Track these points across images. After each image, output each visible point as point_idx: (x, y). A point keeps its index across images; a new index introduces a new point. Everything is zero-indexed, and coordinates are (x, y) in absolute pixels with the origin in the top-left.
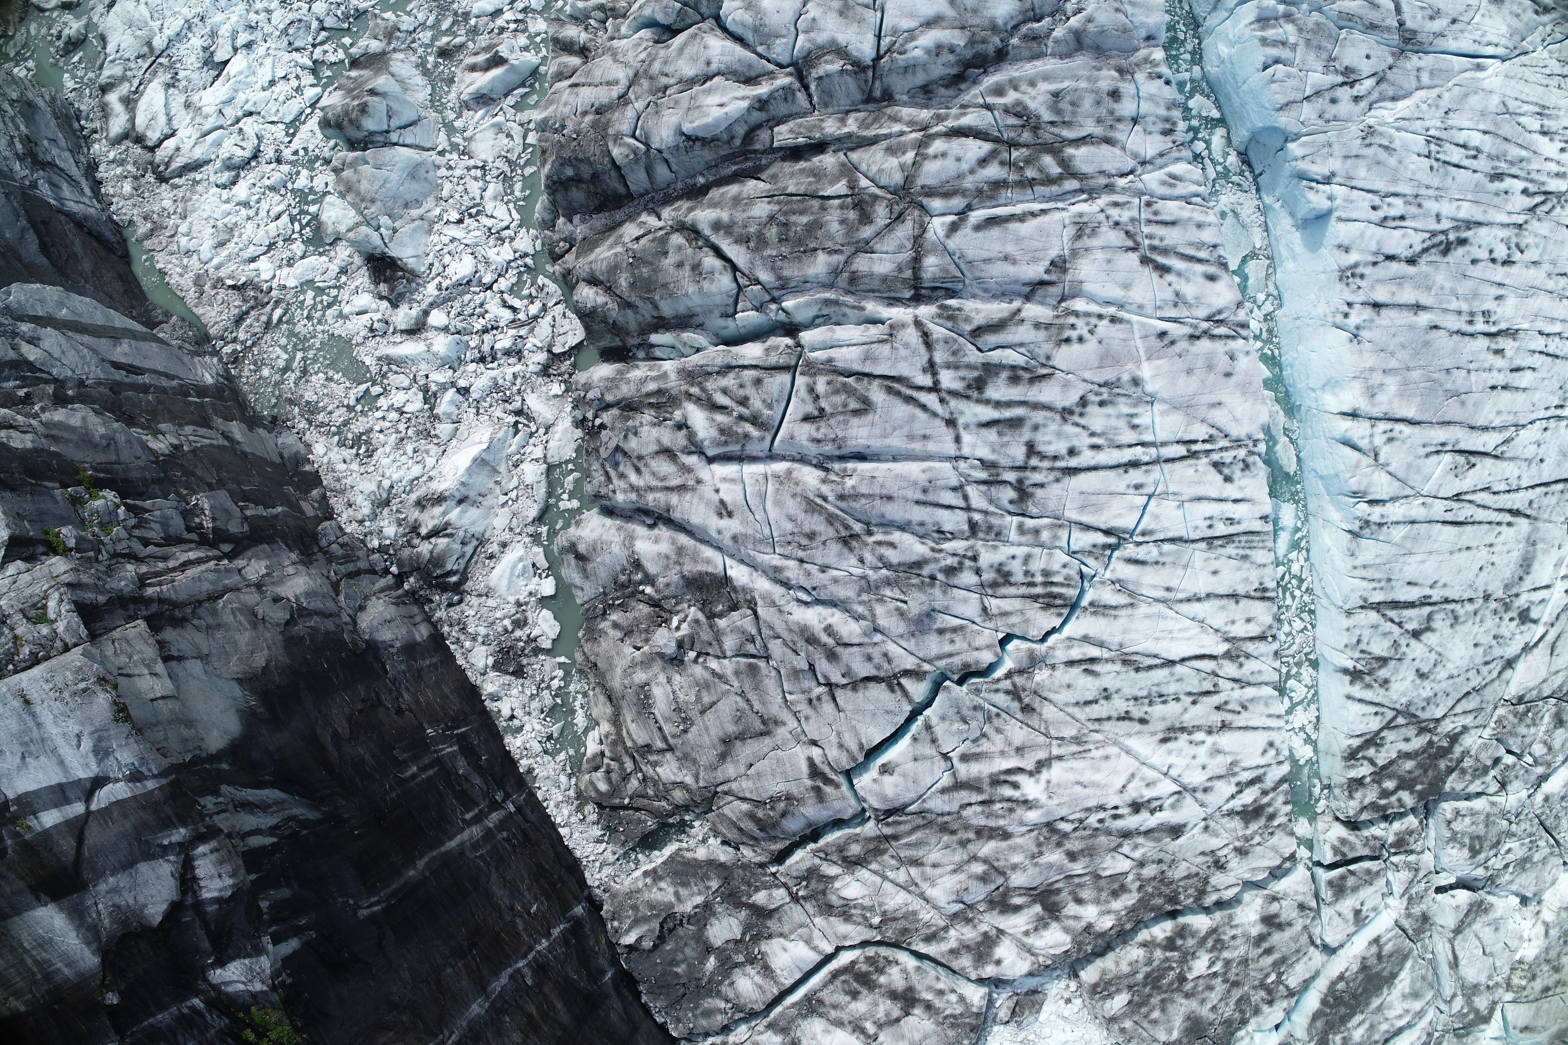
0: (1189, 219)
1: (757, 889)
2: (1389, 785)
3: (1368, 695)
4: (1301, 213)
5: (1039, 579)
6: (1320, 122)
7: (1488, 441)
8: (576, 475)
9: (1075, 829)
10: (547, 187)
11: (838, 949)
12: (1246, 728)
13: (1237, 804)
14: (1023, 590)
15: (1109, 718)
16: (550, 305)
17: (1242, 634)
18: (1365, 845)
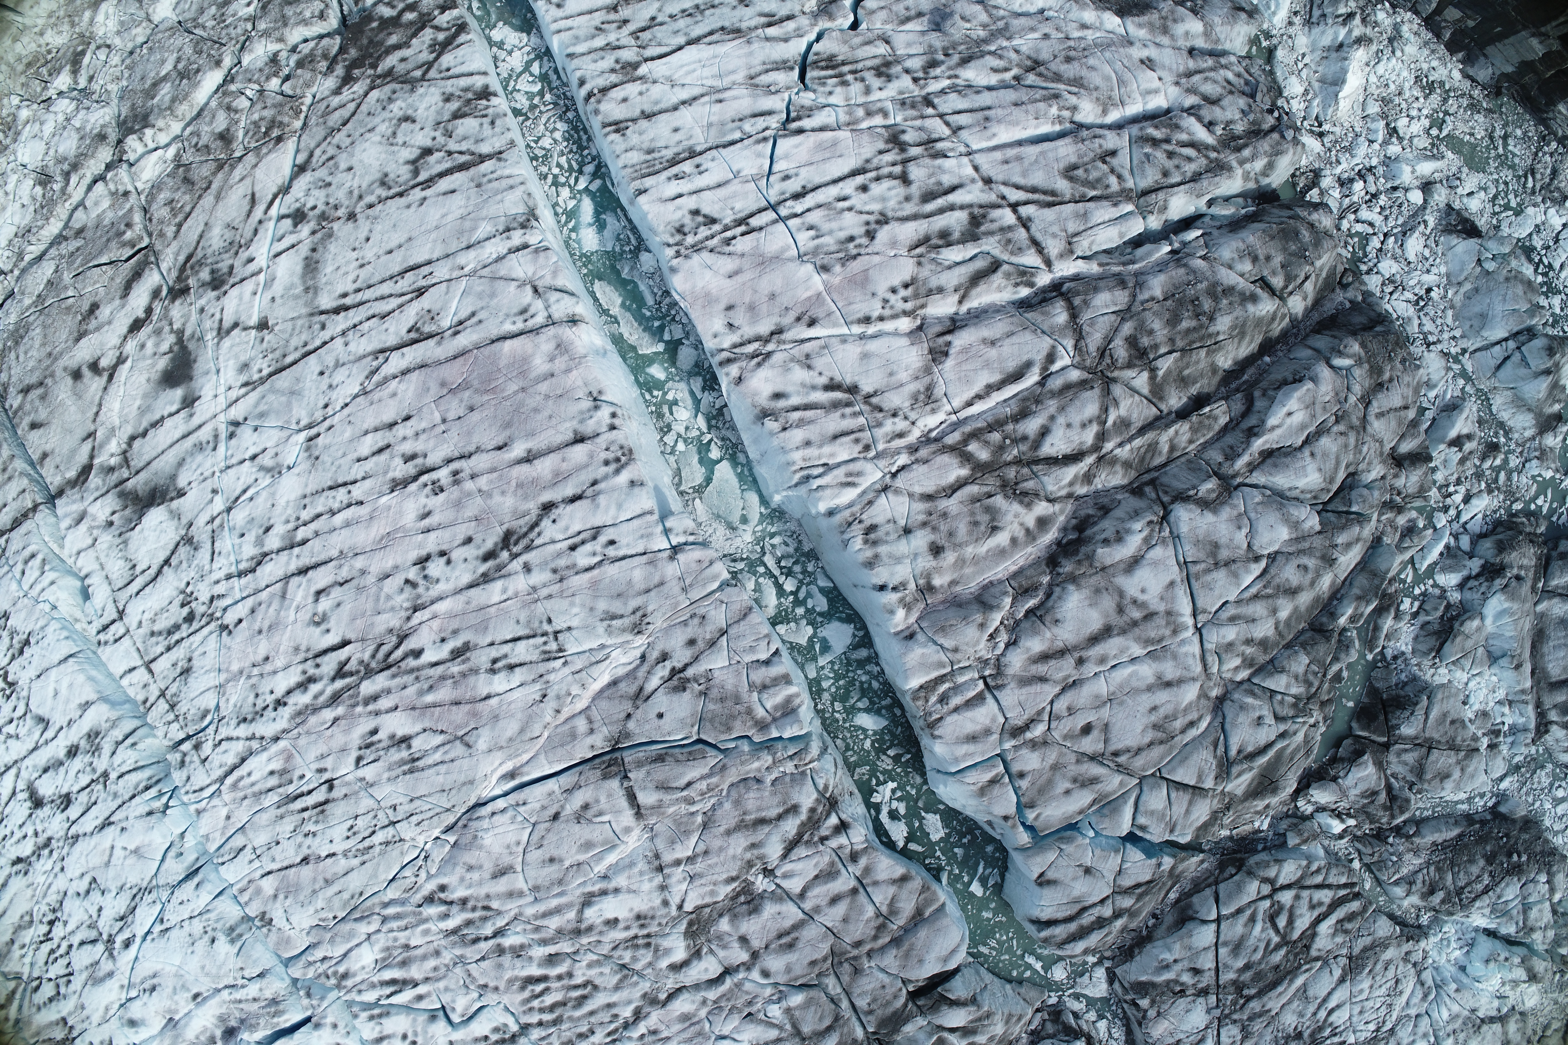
0: (821, 446)
2: (410, 17)
3: (463, 82)
5: (849, 77)
6: (702, 611)
7: (396, 362)
12: (590, 12)
14: (860, 66)
17: (627, 87)
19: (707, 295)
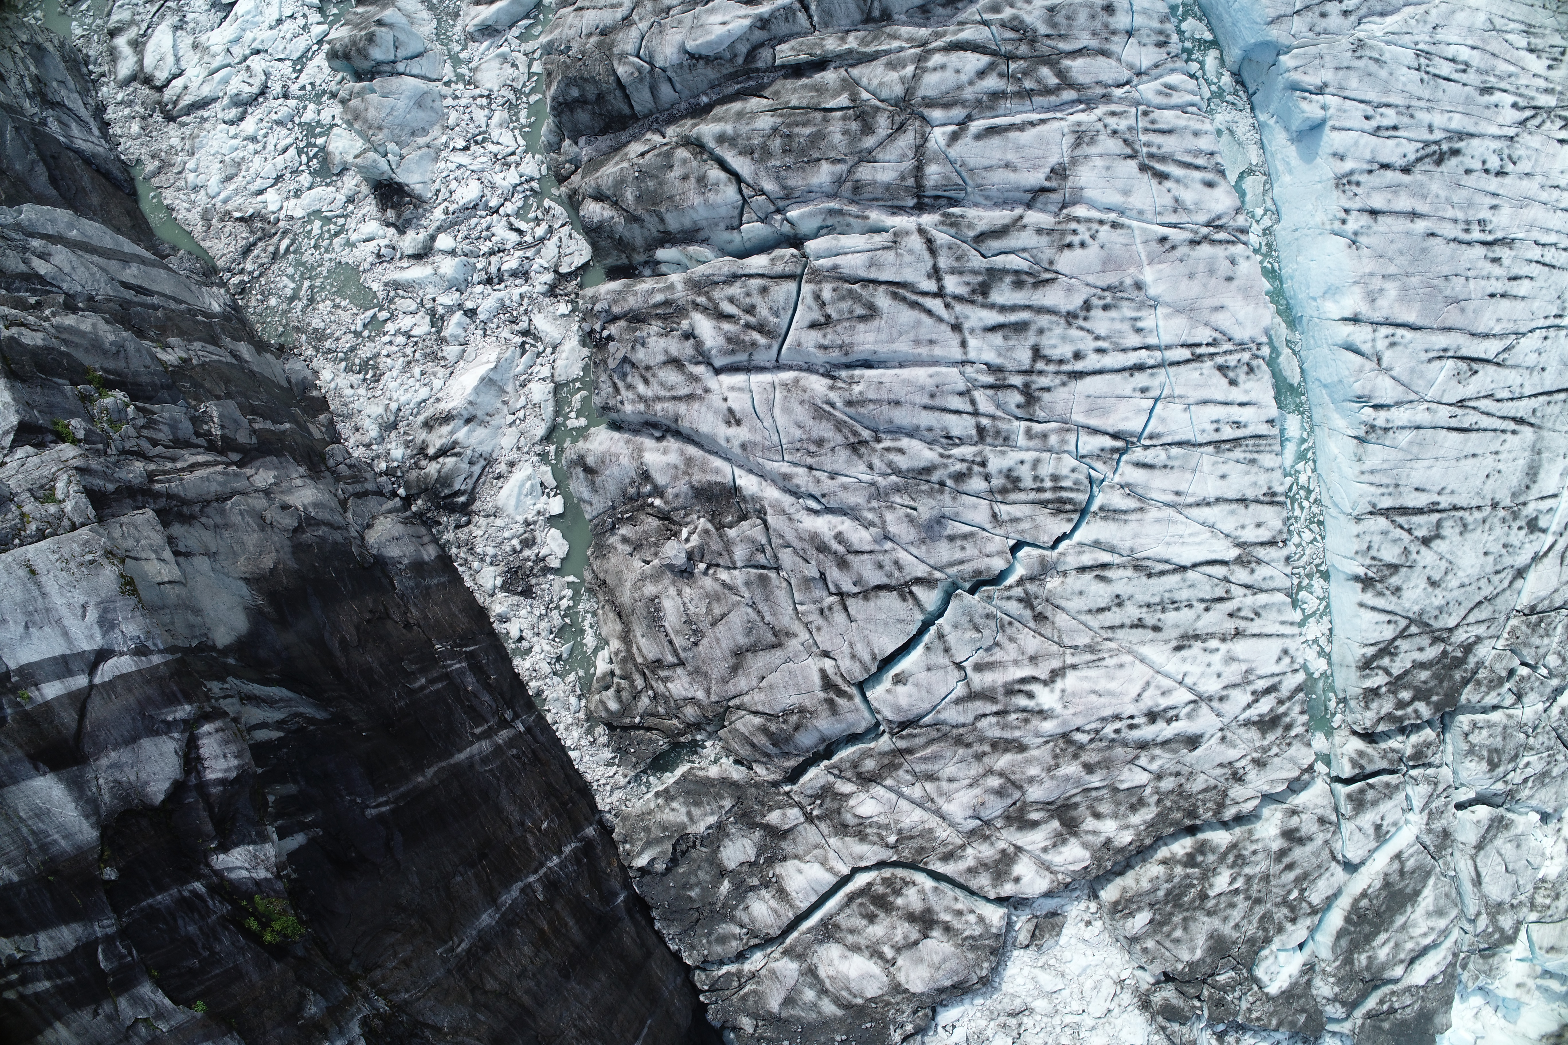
0: (1186, 128)
1: (771, 809)
2: (1405, 695)
3: (1380, 603)
4: (1296, 124)
5: (1048, 484)
6: (1310, 36)
7: (1489, 348)
8: (584, 393)
9: (1091, 741)
10: (553, 108)
11: (855, 871)
12: (1259, 635)
13: (1253, 713)
14: (1033, 496)
15: (1122, 626)
16: (556, 226)
17: (1252, 539)
18: (1383, 758)
19: (1246, 297)
